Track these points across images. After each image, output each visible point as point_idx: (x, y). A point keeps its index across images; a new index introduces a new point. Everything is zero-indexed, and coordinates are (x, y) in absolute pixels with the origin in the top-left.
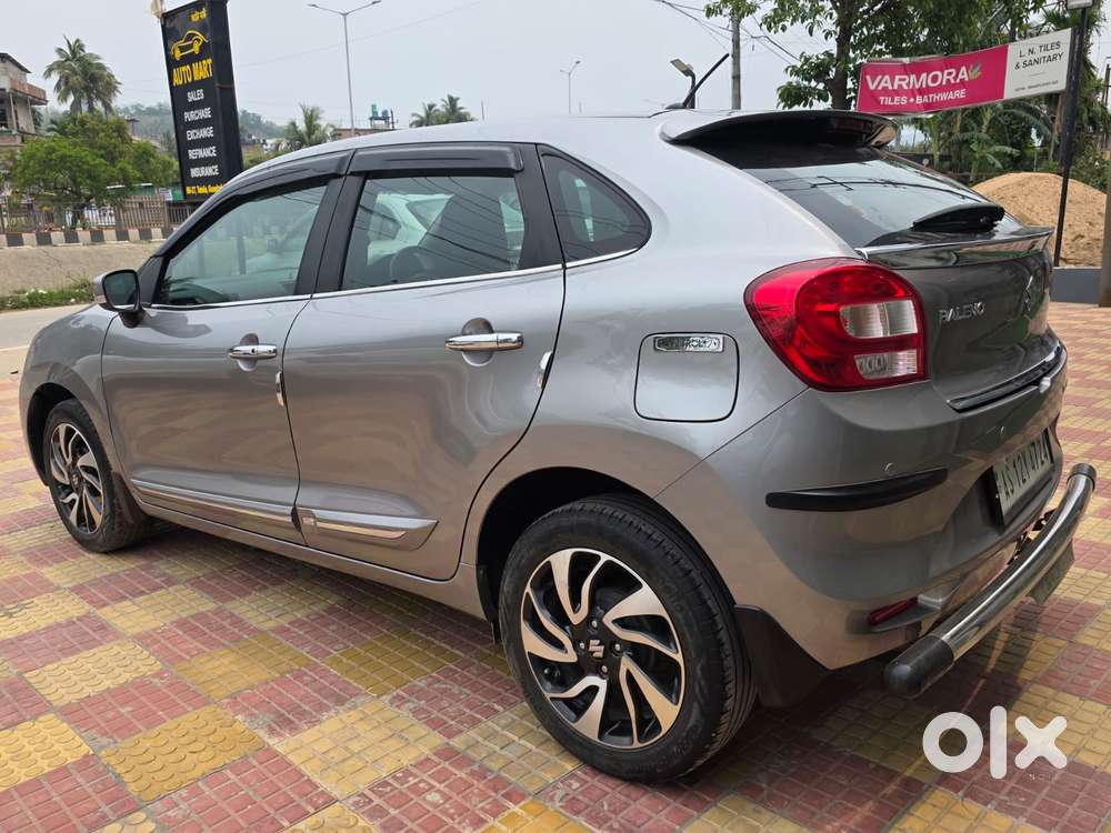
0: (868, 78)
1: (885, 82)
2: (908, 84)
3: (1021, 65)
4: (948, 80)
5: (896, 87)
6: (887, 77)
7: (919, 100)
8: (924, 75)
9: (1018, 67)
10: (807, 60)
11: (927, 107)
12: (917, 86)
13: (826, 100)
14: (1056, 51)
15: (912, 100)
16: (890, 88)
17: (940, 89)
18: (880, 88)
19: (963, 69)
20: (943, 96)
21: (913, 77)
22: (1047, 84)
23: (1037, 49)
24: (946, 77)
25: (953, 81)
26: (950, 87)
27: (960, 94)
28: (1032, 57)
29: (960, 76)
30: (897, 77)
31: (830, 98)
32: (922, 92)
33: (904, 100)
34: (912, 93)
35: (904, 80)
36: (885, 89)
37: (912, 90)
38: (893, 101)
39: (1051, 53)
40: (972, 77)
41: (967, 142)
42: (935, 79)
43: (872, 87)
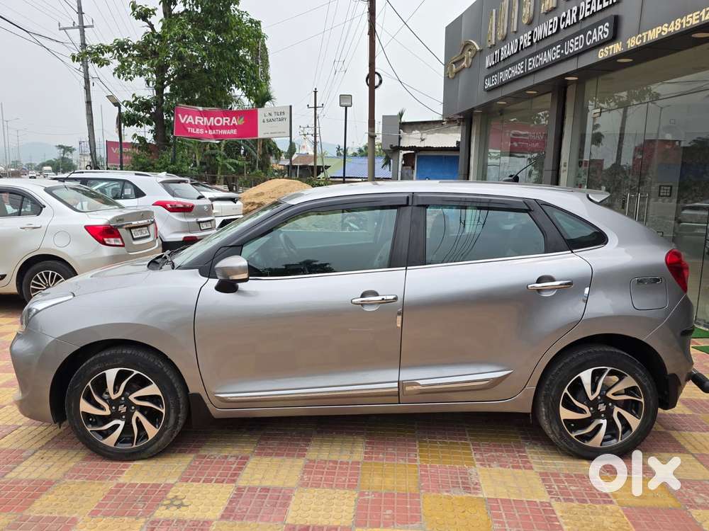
0: (180, 115)
1: (190, 119)
2: (203, 122)
3: (266, 121)
4: (226, 123)
5: (196, 123)
6: (190, 117)
7: (210, 132)
8: (212, 119)
9: (264, 122)
10: (136, 99)
11: (216, 136)
12: (209, 124)
13: (151, 125)
14: (283, 116)
15: (206, 132)
16: (193, 123)
17: (222, 127)
18: (187, 122)
19: (234, 118)
20: (224, 132)
21: (206, 119)
22: (280, 133)
23: (273, 114)
24: (224, 121)
25: (228, 124)
26: (226, 127)
27: (234, 132)
28: (271, 117)
29: (233, 122)
30: (197, 118)
31: (154, 124)
32: (212, 128)
33: (202, 131)
34: (206, 127)
35: (200, 120)
36: (190, 123)
37: (206, 126)
38: (195, 130)
39: (281, 117)
40: (240, 123)
41: (214, 155)
42: (218, 121)
43: (183, 121)
